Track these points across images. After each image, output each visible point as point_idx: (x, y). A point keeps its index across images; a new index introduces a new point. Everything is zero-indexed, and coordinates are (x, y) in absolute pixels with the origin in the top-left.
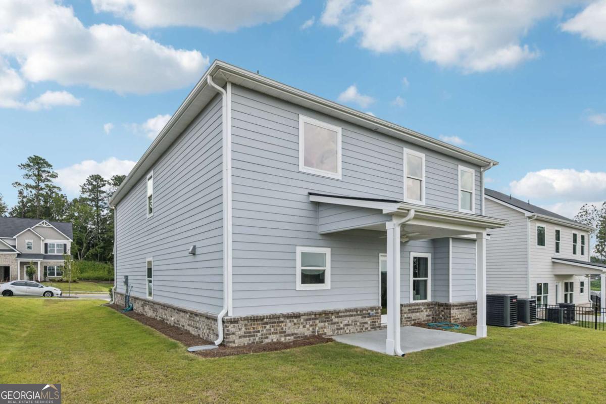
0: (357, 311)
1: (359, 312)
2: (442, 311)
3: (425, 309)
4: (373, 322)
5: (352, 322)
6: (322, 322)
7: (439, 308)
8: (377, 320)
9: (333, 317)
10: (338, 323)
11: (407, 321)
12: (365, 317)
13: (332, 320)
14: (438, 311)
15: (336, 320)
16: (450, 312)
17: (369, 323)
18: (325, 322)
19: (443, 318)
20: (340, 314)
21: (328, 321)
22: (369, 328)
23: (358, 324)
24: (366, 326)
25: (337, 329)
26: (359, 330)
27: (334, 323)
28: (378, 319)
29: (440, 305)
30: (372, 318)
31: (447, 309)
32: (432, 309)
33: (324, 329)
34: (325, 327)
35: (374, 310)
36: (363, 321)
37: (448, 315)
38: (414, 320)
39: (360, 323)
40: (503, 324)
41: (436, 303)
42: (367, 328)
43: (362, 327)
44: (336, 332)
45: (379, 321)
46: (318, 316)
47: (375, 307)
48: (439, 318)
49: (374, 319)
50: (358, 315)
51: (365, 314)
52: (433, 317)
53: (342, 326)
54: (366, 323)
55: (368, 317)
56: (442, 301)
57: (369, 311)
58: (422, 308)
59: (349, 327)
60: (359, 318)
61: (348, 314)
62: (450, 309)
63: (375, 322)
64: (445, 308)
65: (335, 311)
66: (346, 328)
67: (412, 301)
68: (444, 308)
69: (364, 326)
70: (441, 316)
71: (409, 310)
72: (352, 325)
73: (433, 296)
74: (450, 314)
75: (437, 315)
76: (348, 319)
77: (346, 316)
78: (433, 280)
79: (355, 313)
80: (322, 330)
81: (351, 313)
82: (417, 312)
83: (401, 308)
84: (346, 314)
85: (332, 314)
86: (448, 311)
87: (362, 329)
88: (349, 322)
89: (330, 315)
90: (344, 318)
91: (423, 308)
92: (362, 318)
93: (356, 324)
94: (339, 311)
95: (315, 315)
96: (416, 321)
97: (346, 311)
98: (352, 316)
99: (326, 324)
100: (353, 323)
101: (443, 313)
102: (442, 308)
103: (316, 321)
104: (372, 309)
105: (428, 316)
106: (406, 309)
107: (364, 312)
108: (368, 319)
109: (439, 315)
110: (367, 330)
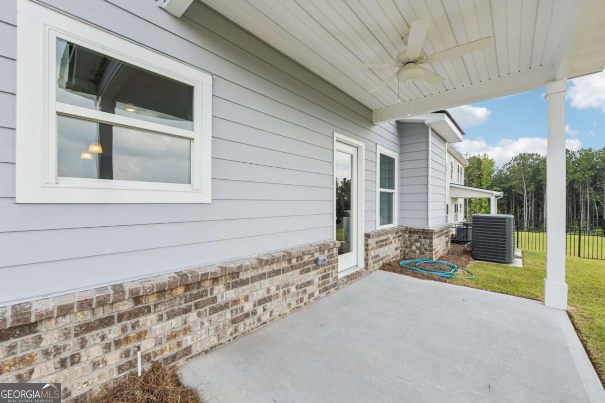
0: (290, 261)
1: (294, 261)
2: (416, 241)
3: (394, 238)
4: (323, 277)
5: (278, 288)
6: (171, 315)
7: (410, 236)
8: (330, 272)
9: (219, 289)
10: (236, 302)
11: (374, 263)
12: (308, 270)
13: (214, 299)
14: (410, 240)
15: (231, 294)
16: (431, 243)
17: (316, 281)
18: (187, 311)
19: (418, 252)
20: (243, 276)
21: (197, 306)
22: (317, 294)
23: (293, 289)
24: (310, 289)
25: (234, 321)
26: (294, 305)
27: (225, 306)
28: (333, 268)
29: (412, 232)
30: (322, 269)
31: (425, 238)
32: (401, 238)
33: (182, 337)
34: (186, 331)
35: (326, 252)
36: (304, 281)
37: (428, 248)
38: (382, 259)
39: (297, 287)
40: (505, 260)
41: (406, 228)
42: (312, 295)
43: (300, 296)
44: (230, 330)
45: (334, 271)
46: (152, 300)
47: (328, 245)
48: (410, 251)
49: (325, 271)
50: (293, 268)
51: (309, 263)
52: (401, 251)
53: (248, 307)
54: (309, 283)
55: (315, 268)
56: (417, 225)
57: (317, 255)
58: (391, 238)
59: (268, 304)
60: (295, 277)
61: (267, 269)
62: (431, 238)
63: (327, 276)
64: (422, 236)
65: (223, 269)
66: (260, 309)
67: (380, 228)
68: (420, 237)
69: (305, 291)
70: (414, 248)
71: (377, 243)
72: (277, 296)
73: (401, 218)
74: (431, 246)
75: (407, 247)
76: (266, 283)
77: (262, 277)
78: (401, 194)
79: (285, 265)
80: (174, 342)
81: (275, 267)
82: (386, 245)
83: (366, 240)
84: (260, 271)
85: (215, 280)
86: (428, 241)
87: (301, 300)
88: (268, 290)
89: (207, 284)
90: (257, 284)
91: (391, 236)
92: (301, 273)
93: (289, 291)
94: (240, 267)
95: (137, 299)
96: (384, 261)
97: (261, 262)
98: (277, 273)
99: (192, 316)
100: (281, 292)
101: (418, 244)
102: (416, 236)
103: (141, 319)
104: (322, 248)
105: (397, 249)
106: (372, 242)
107: (306, 258)
108: (315, 272)
109: (411, 247)
110: (311, 300)
